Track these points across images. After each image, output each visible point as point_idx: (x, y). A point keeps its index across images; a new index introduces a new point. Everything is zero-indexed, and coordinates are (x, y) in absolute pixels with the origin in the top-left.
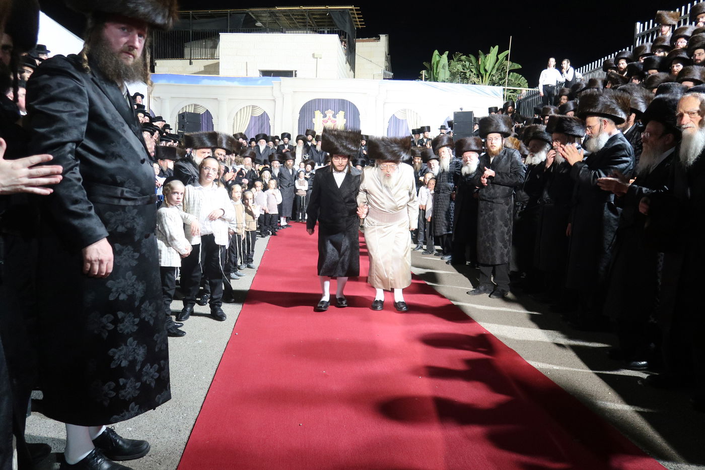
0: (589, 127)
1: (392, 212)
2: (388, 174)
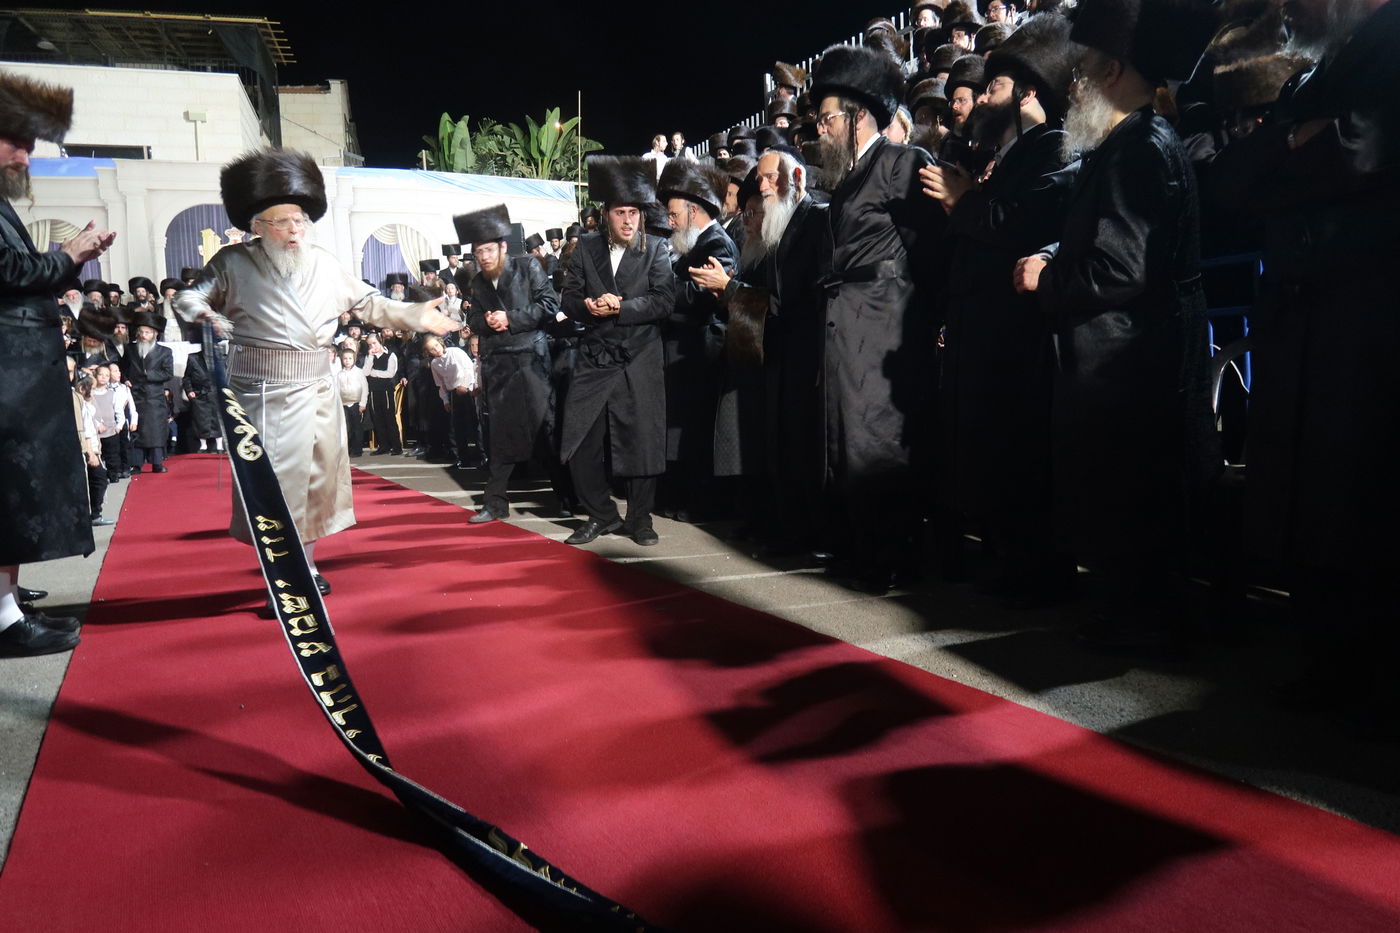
0: (673, 214)
1: (304, 349)
2: (294, 242)
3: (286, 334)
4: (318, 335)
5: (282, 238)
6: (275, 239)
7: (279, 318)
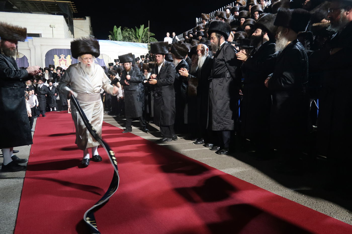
1: (91, 94)
2: (89, 65)
3: (85, 89)
4: (95, 90)
5: (86, 63)
6: (84, 64)
7: (84, 85)
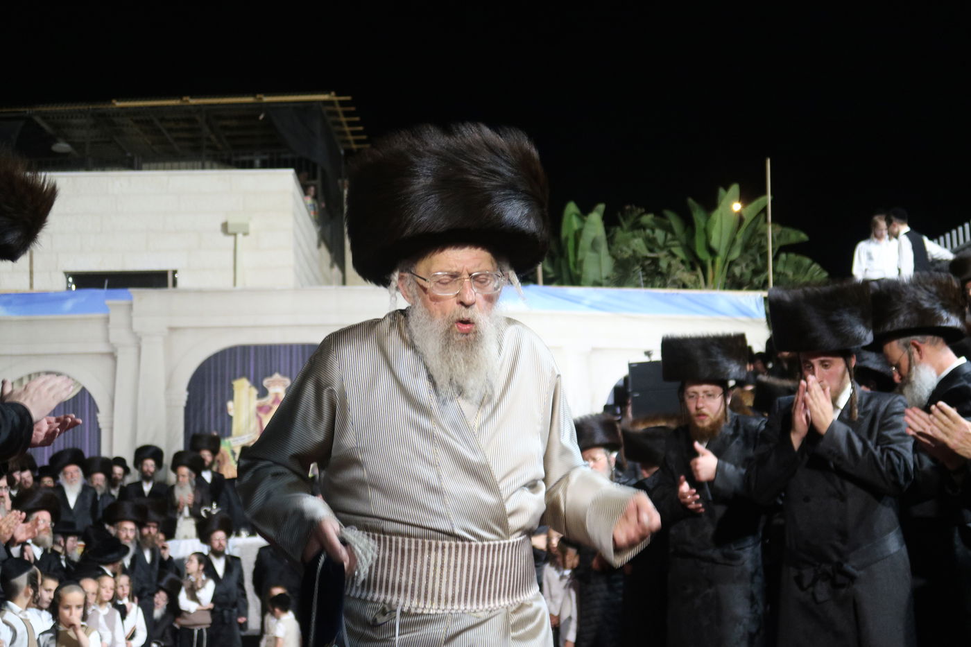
1: (481, 538)
2: (466, 322)
3: (442, 509)
4: (509, 507)
5: (444, 314)
6: (431, 316)
7: (428, 474)
